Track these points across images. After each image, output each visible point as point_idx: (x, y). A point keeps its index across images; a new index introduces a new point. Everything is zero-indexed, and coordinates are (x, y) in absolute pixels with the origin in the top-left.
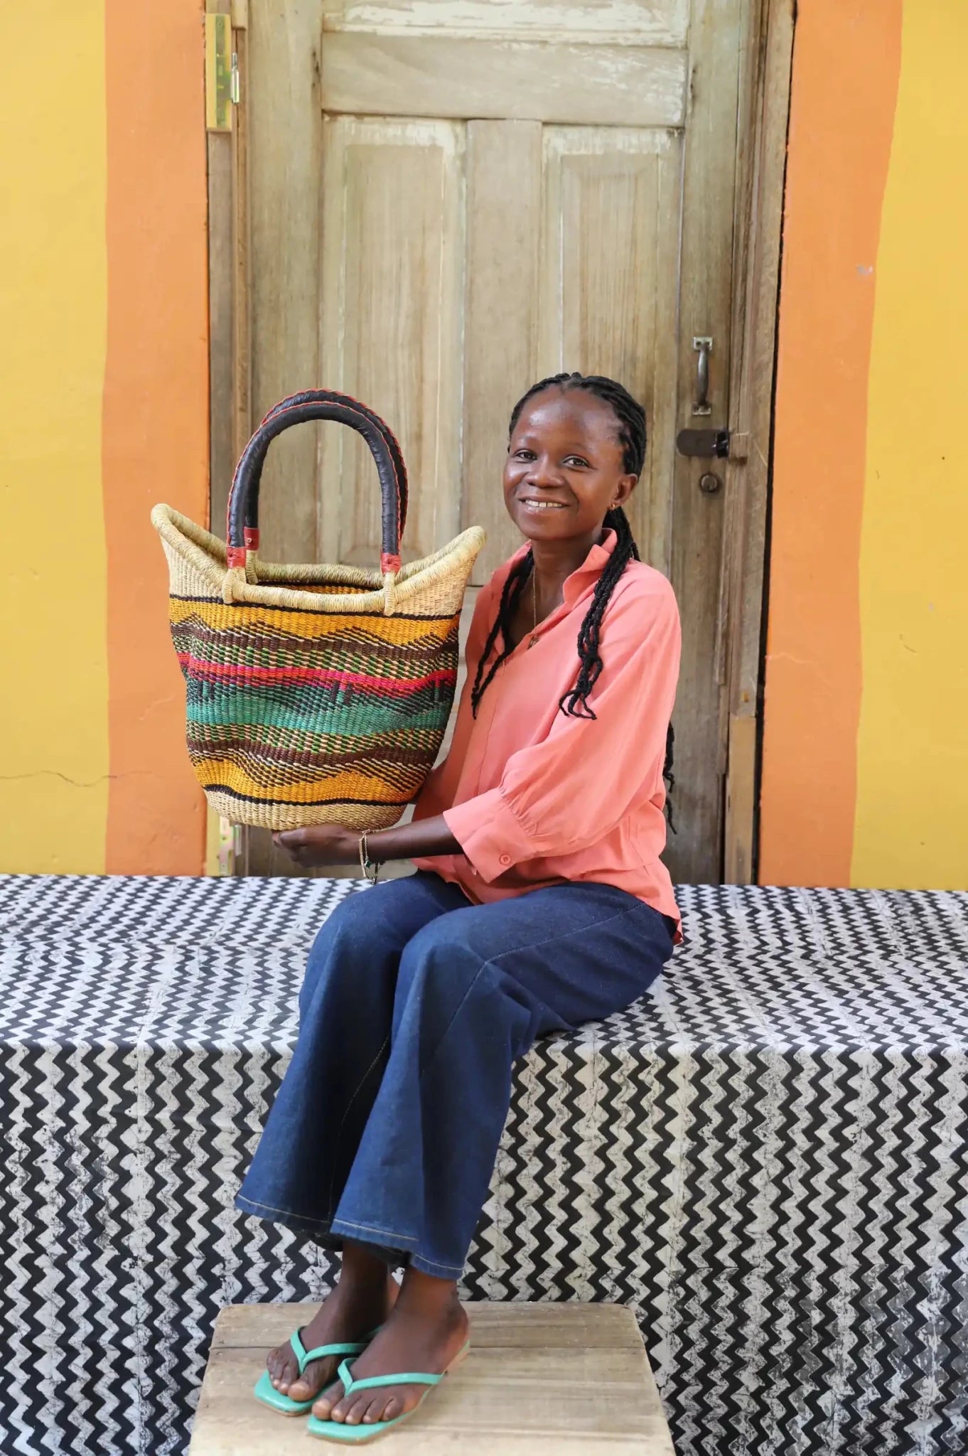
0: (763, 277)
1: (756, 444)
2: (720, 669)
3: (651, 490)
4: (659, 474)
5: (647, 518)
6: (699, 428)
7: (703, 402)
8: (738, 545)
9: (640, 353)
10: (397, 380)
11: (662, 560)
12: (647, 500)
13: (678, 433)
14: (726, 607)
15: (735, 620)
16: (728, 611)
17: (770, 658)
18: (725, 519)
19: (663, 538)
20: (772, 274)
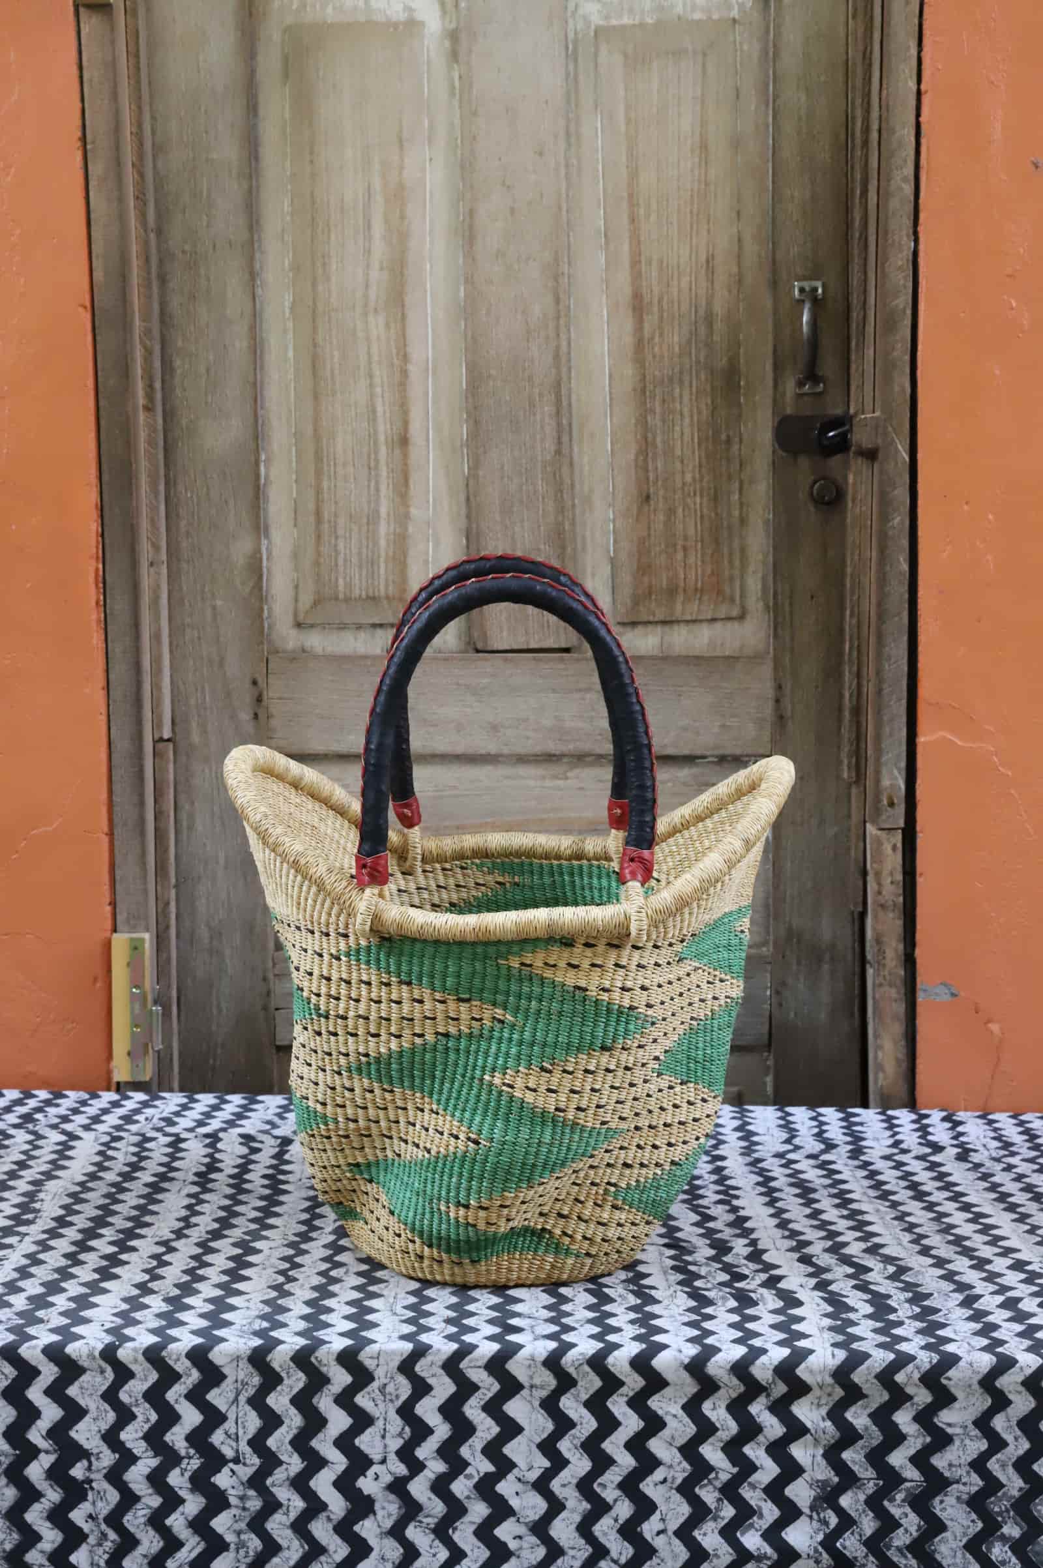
0: (892, 182)
1: (890, 429)
2: (850, 757)
3: (741, 504)
4: (751, 482)
5: (736, 544)
6: (808, 413)
7: (812, 375)
8: (870, 578)
9: (719, 309)
10: (370, 363)
11: (761, 605)
12: (735, 520)
13: (777, 420)
14: (855, 668)
15: (870, 688)
16: (859, 675)
17: (921, 739)
18: (850, 540)
19: (760, 575)
20: (905, 179)
